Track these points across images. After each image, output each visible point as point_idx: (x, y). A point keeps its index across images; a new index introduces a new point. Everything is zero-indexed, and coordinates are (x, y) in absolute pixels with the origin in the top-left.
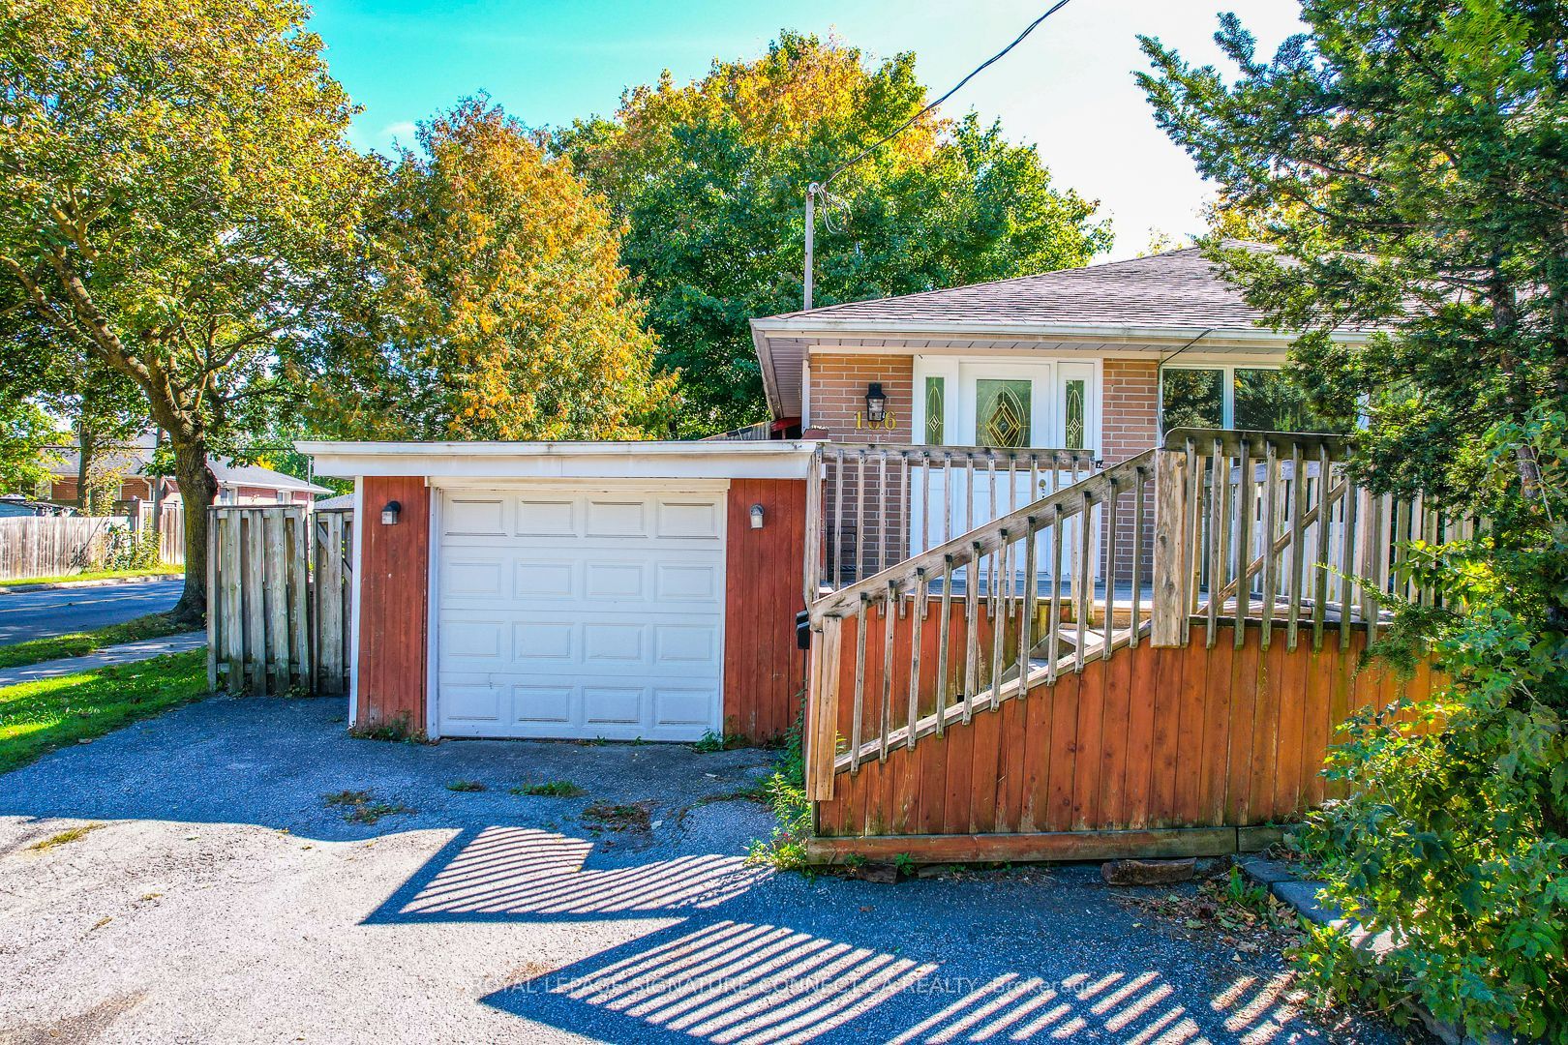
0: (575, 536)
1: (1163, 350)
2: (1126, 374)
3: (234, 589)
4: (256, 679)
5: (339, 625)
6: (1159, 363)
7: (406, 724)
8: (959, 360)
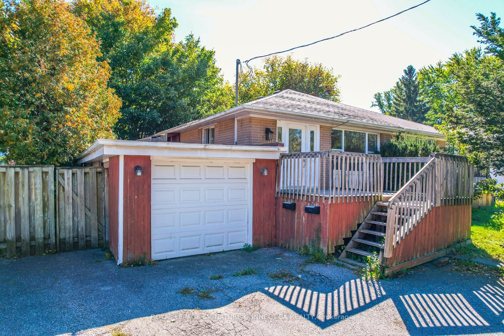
0: (201, 179)
1: (333, 124)
2: (325, 130)
3: (10, 206)
4: (24, 249)
5: (71, 220)
6: (331, 127)
7: (144, 258)
8: (286, 122)
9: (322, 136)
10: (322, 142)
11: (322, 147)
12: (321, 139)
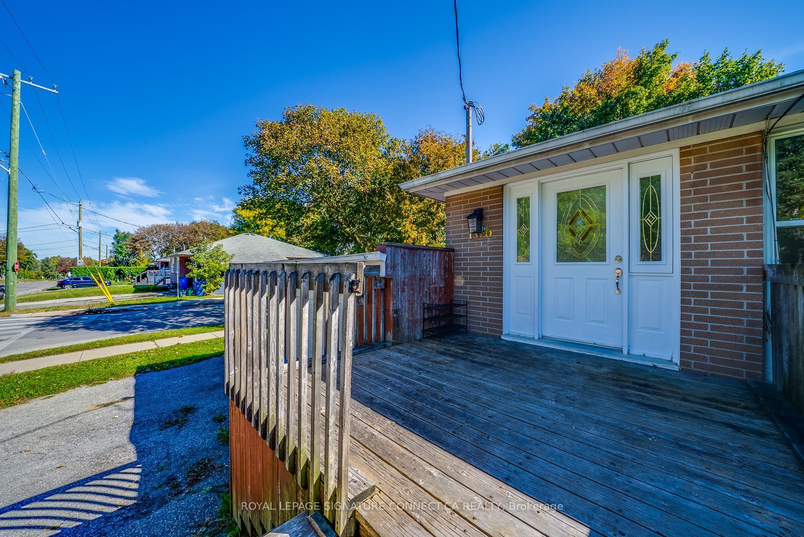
8: (539, 181)
9: (694, 185)
10: (692, 205)
11: (696, 224)
12: (685, 197)
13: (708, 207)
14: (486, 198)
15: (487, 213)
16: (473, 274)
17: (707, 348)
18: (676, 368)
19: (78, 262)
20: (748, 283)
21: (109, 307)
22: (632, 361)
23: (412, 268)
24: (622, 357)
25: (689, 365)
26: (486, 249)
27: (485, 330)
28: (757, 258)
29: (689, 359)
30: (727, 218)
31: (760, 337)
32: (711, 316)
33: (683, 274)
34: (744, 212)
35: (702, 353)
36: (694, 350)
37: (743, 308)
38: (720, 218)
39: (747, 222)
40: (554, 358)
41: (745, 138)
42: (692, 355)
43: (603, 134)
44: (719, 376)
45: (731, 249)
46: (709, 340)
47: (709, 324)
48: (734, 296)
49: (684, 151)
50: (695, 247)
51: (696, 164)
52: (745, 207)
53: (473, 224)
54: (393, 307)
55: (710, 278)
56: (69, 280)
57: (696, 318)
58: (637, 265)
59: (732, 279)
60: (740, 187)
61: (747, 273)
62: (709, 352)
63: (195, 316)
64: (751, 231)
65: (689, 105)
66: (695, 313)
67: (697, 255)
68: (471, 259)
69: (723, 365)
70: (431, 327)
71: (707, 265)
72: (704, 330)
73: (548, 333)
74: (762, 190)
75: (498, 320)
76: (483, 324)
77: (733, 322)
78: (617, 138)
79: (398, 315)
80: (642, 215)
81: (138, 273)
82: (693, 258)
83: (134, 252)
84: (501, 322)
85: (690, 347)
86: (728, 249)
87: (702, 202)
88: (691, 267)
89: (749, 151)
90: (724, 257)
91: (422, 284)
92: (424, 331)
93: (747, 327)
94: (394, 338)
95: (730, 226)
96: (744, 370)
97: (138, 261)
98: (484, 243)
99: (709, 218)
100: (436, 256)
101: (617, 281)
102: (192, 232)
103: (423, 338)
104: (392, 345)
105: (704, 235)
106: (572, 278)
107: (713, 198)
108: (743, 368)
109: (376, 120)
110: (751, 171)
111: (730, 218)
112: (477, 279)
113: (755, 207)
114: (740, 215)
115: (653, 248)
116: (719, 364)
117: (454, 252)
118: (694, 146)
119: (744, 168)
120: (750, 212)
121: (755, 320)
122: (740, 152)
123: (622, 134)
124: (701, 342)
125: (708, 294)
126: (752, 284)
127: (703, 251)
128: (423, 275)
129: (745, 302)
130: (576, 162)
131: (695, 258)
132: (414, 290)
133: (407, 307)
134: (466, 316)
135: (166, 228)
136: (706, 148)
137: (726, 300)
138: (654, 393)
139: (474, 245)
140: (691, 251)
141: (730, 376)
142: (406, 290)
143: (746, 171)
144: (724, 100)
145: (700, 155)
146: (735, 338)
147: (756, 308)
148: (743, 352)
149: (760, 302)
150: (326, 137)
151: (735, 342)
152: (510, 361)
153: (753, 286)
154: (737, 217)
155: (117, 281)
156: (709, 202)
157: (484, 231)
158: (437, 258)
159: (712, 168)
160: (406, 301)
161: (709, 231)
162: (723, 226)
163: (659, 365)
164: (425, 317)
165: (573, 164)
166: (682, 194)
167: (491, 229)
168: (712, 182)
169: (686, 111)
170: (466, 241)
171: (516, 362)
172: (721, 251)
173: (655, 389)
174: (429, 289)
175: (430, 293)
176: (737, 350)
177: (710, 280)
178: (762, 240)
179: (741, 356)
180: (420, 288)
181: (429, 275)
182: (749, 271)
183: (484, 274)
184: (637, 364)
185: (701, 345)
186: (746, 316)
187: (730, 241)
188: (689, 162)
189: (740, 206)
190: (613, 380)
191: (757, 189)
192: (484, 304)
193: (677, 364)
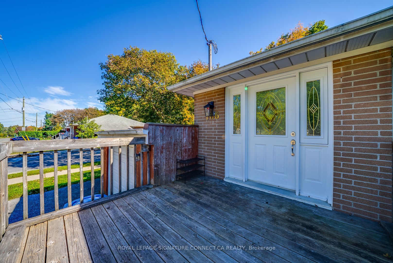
8: (245, 85)
9: (342, 86)
10: (342, 99)
11: (344, 112)
12: (337, 94)
13: (353, 101)
14: (216, 95)
15: (216, 105)
16: (209, 141)
17: (352, 197)
18: (330, 209)
19: (22, 129)
20: (381, 154)
21: (32, 153)
22: (302, 201)
23: (168, 138)
24: (295, 198)
25: (339, 207)
26: (215, 126)
27: (215, 174)
28: (387, 137)
29: (339, 203)
30: (365, 108)
31: (390, 192)
32: (355, 175)
33: (335, 145)
34: (378, 104)
35: (348, 200)
36: (342, 197)
37: (377, 171)
38: (361, 108)
39: (380, 111)
40: (252, 198)
41: (379, 53)
42: (341, 200)
43: (282, 51)
44: (361, 217)
45: (369, 130)
46: (353, 191)
47: (353, 181)
48: (371, 162)
49: (335, 63)
50: (343, 128)
51: (343, 72)
52: (378, 100)
53: (208, 111)
54: (155, 163)
55: (354, 149)
56: (16, 138)
57: (344, 176)
58: (304, 138)
59: (369, 151)
60: (375, 87)
61: (381, 147)
62: (353, 199)
63: (76, 158)
64: (384, 118)
65: (342, 27)
66: (343, 172)
67: (345, 133)
68: (207, 132)
69: (363, 209)
70: (183, 173)
71: (352, 140)
72: (349, 184)
73: (251, 178)
74: (391, 89)
75: (222, 169)
76: (214, 171)
77: (370, 180)
78: (291, 54)
79: (158, 167)
80: (308, 105)
81: (55, 134)
82: (342, 135)
83: (55, 124)
84: (224, 170)
85: (340, 195)
86: (367, 130)
87: (348, 97)
88: (341, 141)
89: (381, 62)
90: (364, 135)
91: (176, 148)
92: (177, 176)
93: (381, 185)
94: (155, 183)
95: (368, 114)
96: (378, 214)
97: (56, 128)
98: (214, 123)
99: (353, 109)
100: (186, 130)
101: (292, 148)
102: (85, 113)
103: (177, 180)
104: (154, 187)
105: (350, 120)
106: (265, 145)
107: (356, 95)
108: (377, 213)
109: (172, 56)
110: (383, 75)
111: (368, 108)
112: (211, 143)
113: (386, 101)
114: (375, 106)
115: (315, 127)
116: (360, 208)
117: (198, 127)
118: (343, 59)
119: (378, 74)
120: (383, 104)
121: (386, 180)
122: (375, 63)
123: (295, 51)
124: (347, 193)
125: (352, 160)
126: (384, 155)
127: (349, 131)
128: (177, 142)
129: (379, 167)
130: (266, 72)
131: (343, 135)
132: (170, 152)
133: (165, 162)
134: (204, 165)
135: (71, 111)
136: (351, 61)
137: (365, 165)
138: (317, 238)
139: (209, 123)
140: (341, 131)
141: (368, 217)
142: (164, 152)
143: (380, 75)
144: (369, 21)
145: (347, 66)
146: (372, 192)
147: (387, 172)
148: (378, 202)
149: (390, 168)
150: (143, 64)
151: (372, 194)
152: (223, 202)
153: (385, 156)
154: (373, 108)
155: (43, 138)
156: (353, 97)
157: (214, 115)
158: (186, 131)
159: (355, 75)
160: (164, 159)
161: (353, 117)
162: (363, 114)
163: (319, 206)
164: (178, 167)
165: (265, 74)
166: (335, 92)
167: (218, 113)
168: (355, 84)
169: (340, 31)
170: (205, 121)
171: (226, 202)
172: (361, 131)
173: (319, 231)
174: (181, 150)
175: (181, 152)
176: (373, 200)
177: (354, 150)
178: (391, 124)
179: (376, 204)
180: (175, 150)
181: (181, 142)
182: (382, 146)
183: (214, 141)
184: (304, 204)
185: (347, 194)
186: (380, 177)
187: (367, 124)
188: (339, 70)
189: (375, 100)
190: (289, 221)
191: (387, 88)
192: (214, 159)
193: (331, 205)
